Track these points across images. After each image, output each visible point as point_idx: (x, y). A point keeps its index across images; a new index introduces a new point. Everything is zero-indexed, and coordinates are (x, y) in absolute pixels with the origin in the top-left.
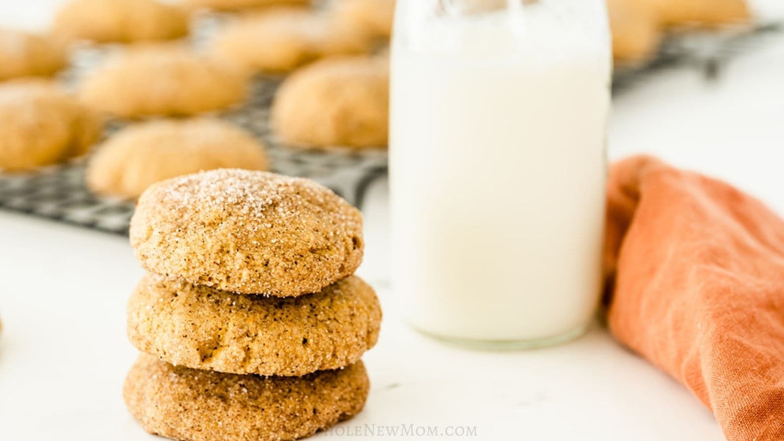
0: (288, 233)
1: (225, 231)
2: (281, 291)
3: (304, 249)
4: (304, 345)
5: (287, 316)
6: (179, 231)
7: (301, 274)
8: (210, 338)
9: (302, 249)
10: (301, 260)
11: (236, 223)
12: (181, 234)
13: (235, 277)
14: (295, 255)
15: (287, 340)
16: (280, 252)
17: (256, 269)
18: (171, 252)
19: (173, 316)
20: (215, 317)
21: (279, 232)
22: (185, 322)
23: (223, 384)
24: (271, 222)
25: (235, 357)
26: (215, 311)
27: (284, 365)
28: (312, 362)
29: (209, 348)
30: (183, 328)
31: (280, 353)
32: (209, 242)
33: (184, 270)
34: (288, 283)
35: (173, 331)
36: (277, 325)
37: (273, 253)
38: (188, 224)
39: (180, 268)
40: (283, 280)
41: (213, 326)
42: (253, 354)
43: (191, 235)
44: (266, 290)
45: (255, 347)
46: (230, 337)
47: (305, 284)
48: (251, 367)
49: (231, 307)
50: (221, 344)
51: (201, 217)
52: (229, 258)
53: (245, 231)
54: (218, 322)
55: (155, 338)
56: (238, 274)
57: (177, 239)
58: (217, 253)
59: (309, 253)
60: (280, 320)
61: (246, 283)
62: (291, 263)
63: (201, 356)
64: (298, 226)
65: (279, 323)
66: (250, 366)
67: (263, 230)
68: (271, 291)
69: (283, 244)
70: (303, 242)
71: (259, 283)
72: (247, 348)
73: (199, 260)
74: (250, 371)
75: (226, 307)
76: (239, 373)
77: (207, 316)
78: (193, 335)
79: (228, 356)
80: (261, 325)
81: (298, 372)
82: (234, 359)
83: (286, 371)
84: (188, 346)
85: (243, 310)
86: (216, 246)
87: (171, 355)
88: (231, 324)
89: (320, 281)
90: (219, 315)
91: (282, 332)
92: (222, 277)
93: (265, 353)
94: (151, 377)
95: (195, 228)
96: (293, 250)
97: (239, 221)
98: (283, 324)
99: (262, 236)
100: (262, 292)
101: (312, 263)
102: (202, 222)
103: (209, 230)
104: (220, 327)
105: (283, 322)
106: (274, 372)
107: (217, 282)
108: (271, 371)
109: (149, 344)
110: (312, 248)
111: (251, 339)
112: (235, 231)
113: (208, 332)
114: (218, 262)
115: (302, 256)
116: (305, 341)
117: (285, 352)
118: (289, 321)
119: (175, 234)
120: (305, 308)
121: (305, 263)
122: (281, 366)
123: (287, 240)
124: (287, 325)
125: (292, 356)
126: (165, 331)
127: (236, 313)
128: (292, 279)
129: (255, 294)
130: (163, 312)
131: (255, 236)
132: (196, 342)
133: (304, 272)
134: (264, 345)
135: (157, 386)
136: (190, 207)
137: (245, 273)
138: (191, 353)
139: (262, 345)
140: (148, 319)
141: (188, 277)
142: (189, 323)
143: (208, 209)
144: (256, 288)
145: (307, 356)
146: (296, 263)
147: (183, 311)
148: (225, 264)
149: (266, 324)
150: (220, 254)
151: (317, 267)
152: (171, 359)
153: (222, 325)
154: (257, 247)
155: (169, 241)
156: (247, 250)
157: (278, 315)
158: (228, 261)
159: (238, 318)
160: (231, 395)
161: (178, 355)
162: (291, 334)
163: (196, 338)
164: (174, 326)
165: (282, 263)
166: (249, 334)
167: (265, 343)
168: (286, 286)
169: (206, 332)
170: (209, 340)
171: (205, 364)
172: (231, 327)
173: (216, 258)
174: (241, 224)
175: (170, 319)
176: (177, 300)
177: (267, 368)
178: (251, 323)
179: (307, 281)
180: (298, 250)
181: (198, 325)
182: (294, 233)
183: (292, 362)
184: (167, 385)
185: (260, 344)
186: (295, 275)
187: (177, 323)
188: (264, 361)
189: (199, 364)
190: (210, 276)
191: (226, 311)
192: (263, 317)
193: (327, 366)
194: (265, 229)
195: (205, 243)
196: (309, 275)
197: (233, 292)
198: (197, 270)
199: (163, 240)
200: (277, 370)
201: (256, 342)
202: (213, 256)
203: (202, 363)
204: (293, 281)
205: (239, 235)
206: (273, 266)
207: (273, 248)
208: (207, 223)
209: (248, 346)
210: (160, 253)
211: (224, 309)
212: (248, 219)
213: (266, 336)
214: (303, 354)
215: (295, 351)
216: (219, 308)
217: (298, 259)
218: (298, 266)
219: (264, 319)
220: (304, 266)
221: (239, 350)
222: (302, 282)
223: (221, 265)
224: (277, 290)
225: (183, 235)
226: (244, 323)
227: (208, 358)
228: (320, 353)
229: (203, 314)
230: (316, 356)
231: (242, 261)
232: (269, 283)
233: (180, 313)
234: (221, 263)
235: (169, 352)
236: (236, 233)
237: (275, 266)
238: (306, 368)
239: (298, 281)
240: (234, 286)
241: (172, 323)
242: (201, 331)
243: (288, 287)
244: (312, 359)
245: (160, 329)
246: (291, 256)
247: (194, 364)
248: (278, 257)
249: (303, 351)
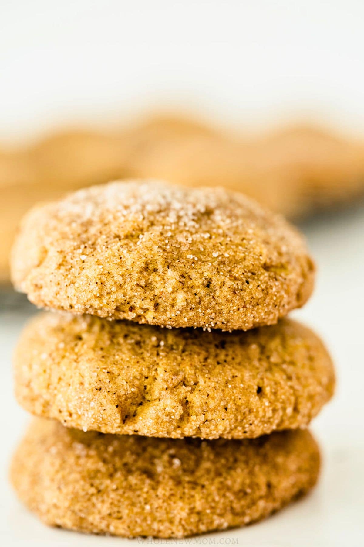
0: (233, 245)
1: (149, 244)
2: (228, 322)
3: (256, 265)
4: (260, 395)
5: (233, 359)
6: (85, 247)
7: (255, 297)
8: (133, 390)
9: (253, 265)
10: (254, 279)
11: (162, 234)
12: (88, 250)
13: (166, 304)
14: (246, 272)
15: (238, 389)
16: (224, 268)
17: (194, 291)
18: (77, 275)
19: (80, 364)
20: (138, 362)
21: (220, 243)
22: (97, 370)
23: (147, 455)
24: (208, 232)
25: (169, 415)
26: (136, 354)
27: (235, 423)
28: (269, 418)
29: (132, 404)
30: (95, 378)
31: (229, 406)
32: (129, 258)
33: (96, 297)
34: (239, 309)
35: (82, 384)
36: (223, 370)
37: (216, 270)
38: (96, 239)
39: (89, 296)
40: (231, 305)
41: (137, 374)
42: (194, 409)
43: (102, 252)
44: (208, 320)
45: (196, 399)
46: (161, 387)
47: (260, 311)
48: (191, 428)
49: (158, 348)
50: (148, 397)
51: (114, 229)
52: (157, 278)
53: (176, 243)
54: (144, 369)
55: (55, 395)
56: (170, 299)
57: (84, 257)
58: (141, 272)
59: (263, 271)
60: (224, 363)
61: (181, 312)
62: (241, 282)
63: (122, 416)
64: (244, 236)
65: (224, 366)
66: (189, 425)
67: (200, 242)
68: (215, 321)
69: (228, 258)
70: (255, 256)
71: (200, 310)
72: (185, 401)
73: (115, 283)
74: (189, 432)
75: (151, 349)
76: (173, 437)
77: (128, 361)
78: (110, 387)
79: (160, 414)
80: (202, 370)
81: (252, 432)
82: (168, 418)
83: (237, 431)
84: (104, 402)
85: (174, 351)
86: (138, 263)
87: (79, 417)
88: (160, 370)
89: (277, 307)
90: (143, 359)
91: (230, 379)
92: (148, 304)
93: (210, 407)
94: (47, 451)
95: (107, 242)
96: (242, 266)
97: (167, 231)
98: (229, 367)
99: (199, 249)
100: (202, 323)
101: (267, 283)
102: (116, 234)
103: (127, 244)
104: (146, 375)
105: (229, 365)
106: (220, 432)
107: (141, 312)
108: (217, 432)
109: (47, 404)
110: (265, 264)
111: (189, 389)
112: (163, 243)
113: (130, 382)
114: (143, 283)
115: (253, 274)
116: (260, 391)
117: (236, 404)
118: (236, 363)
119: (80, 251)
120: (254, 348)
121: (259, 282)
122: (230, 425)
123: (233, 254)
124: (236, 369)
125: (244, 411)
126: (70, 385)
127: (166, 356)
128: (243, 304)
129: (192, 327)
130: (66, 360)
131: (189, 248)
132: (114, 396)
133: (258, 295)
134: (208, 395)
135: (58, 462)
136: (96, 219)
137: (181, 298)
138: (109, 412)
139: (205, 397)
140: (45, 371)
141: (101, 308)
142: (104, 370)
143: (122, 219)
144: (195, 318)
145: (264, 410)
146: (248, 282)
147: (93, 357)
148: (152, 286)
149: (208, 368)
150: (145, 274)
151: (274, 289)
152: (79, 422)
153: (149, 373)
154: (193, 263)
155: (71, 261)
156: (181, 267)
157: (222, 357)
158: (156, 282)
159: (169, 362)
160: (159, 469)
161: (90, 416)
162: (242, 381)
163: (114, 391)
164: (83, 377)
165: (229, 283)
166: (186, 383)
167: (210, 393)
168: (236, 313)
169: (127, 382)
170: (132, 392)
171: (127, 426)
172: (161, 374)
173: (139, 279)
174: (169, 234)
175: (76, 368)
176: (83, 344)
177: (212, 427)
178: (188, 368)
179: (263, 306)
180: (248, 266)
181: (116, 374)
182: (241, 245)
183: (245, 418)
184: (71, 460)
185: (203, 394)
186: (247, 298)
187: (87, 374)
188: (209, 418)
189: (119, 427)
190: (131, 304)
191: (152, 354)
192: (202, 360)
193: (287, 425)
194: (202, 240)
195: (123, 259)
196: (264, 300)
197: (162, 327)
198: (113, 297)
199: (63, 261)
200: (225, 430)
201: (196, 393)
202: (136, 275)
203: (123, 425)
204: (244, 307)
205: (168, 247)
206: (217, 287)
207: (216, 264)
208: (122, 236)
209: (186, 398)
210: (60, 278)
211: (150, 351)
212: (178, 229)
213: (209, 384)
214: (258, 408)
215: (248, 403)
216: (142, 350)
217: (249, 278)
218: (251, 286)
219: (204, 362)
220: (258, 286)
221: (175, 404)
222: (256, 309)
223: (147, 288)
224: (224, 320)
225: (91, 252)
226: (178, 368)
227: (130, 418)
228: (279, 405)
229: (122, 359)
230: (274, 411)
231: (175, 281)
232: (212, 311)
233: (89, 359)
234: (146, 286)
235: (77, 413)
236: (163, 245)
237: (221, 287)
238: (262, 427)
239: (251, 307)
240: (164, 317)
241: (80, 374)
242: (121, 381)
243: (237, 315)
244: (269, 414)
245: (63, 383)
246: (240, 273)
247: (112, 426)
248: (223, 275)
249: (259, 403)
